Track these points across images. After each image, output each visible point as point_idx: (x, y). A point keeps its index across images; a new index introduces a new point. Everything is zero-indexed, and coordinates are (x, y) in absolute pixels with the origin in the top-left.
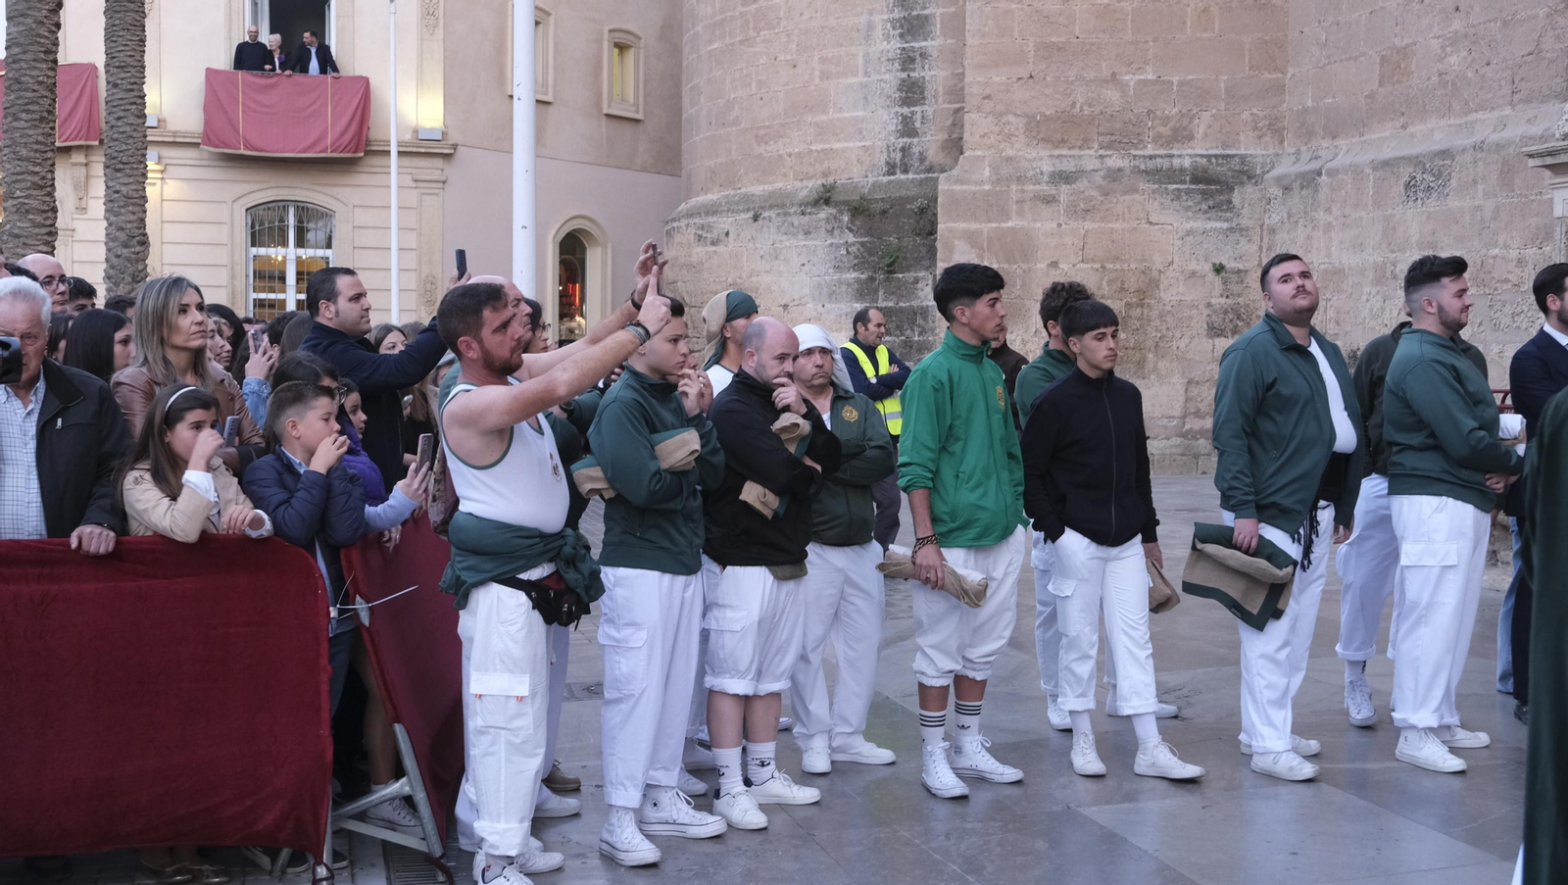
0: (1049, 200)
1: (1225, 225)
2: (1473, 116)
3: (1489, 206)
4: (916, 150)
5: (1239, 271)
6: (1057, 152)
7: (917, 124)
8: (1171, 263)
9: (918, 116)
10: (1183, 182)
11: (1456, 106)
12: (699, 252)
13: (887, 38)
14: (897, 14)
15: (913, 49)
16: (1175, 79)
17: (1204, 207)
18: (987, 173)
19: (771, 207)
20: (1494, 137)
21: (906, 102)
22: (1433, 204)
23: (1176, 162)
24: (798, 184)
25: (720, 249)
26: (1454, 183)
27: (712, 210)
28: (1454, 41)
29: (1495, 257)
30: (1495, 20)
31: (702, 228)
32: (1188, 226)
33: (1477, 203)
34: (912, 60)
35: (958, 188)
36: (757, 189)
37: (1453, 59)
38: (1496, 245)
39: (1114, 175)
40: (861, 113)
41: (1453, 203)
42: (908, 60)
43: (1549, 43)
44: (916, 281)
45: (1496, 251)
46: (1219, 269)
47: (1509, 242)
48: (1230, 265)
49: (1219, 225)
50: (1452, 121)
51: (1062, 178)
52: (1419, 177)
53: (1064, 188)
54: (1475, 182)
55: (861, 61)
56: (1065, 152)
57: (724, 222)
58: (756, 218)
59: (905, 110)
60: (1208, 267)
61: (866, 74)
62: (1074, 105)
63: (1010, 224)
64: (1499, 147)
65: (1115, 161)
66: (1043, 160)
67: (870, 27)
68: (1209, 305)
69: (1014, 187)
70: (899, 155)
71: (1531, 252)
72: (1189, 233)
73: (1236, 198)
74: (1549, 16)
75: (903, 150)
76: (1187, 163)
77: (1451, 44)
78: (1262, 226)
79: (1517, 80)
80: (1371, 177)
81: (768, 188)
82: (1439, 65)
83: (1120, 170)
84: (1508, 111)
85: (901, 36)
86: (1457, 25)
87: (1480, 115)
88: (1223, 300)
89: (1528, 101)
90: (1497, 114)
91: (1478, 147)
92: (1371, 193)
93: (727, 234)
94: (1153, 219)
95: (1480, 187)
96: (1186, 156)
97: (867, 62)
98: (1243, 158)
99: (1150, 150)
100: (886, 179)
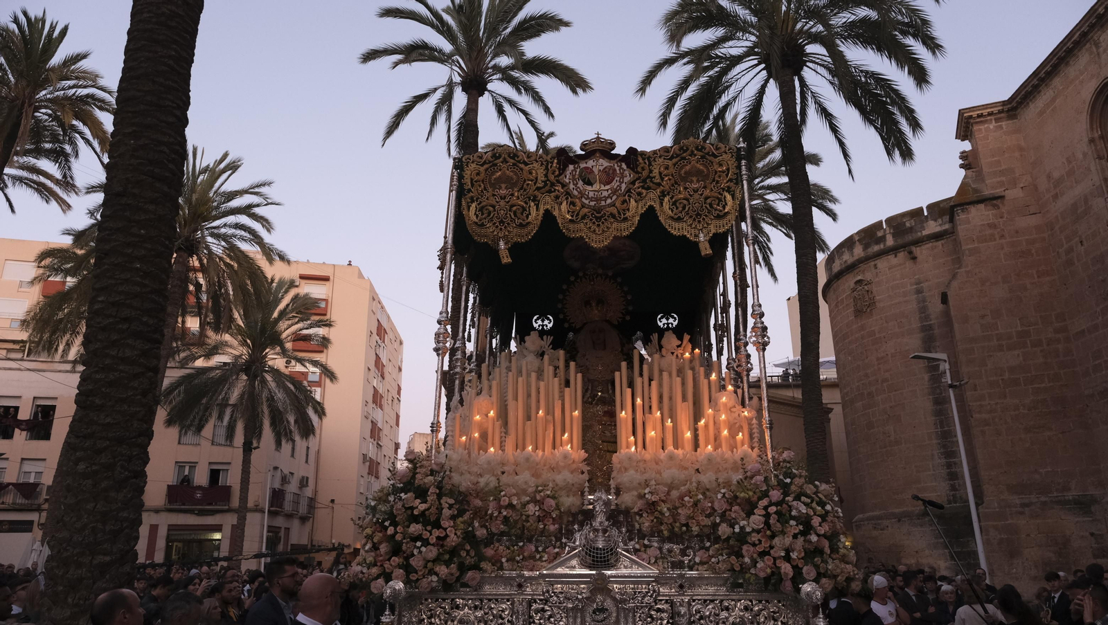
0: (1022, 513)
1: (1091, 519)
4: (958, 496)
5: (1100, 535)
6: (1021, 497)
7: (957, 487)
8: (1073, 533)
9: (957, 484)
10: (1071, 505)
12: (875, 533)
13: (940, 458)
14: (942, 450)
15: (950, 462)
16: (1059, 470)
17: (1081, 513)
18: (996, 505)
19: (905, 517)
21: (950, 480)
23: (1066, 498)
24: (913, 508)
25: (885, 532)
27: (879, 518)
31: (876, 524)
32: (1077, 520)
34: (951, 465)
35: (987, 510)
36: (897, 511)
39: (1044, 503)
40: (934, 484)
42: (949, 466)
44: (968, 541)
46: (1092, 534)
48: (1097, 532)
49: (1088, 519)
51: (1024, 505)
53: (1026, 509)
55: (931, 466)
56: (1023, 496)
57: (886, 523)
58: (899, 521)
59: (951, 482)
60: (1088, 534)
61: (934, 471)
62: (1023, 480)
63: (1009, 522)
65: (1043, 499)
66: (1016, 500)
67: (933, 455)
68: (1091, 547)
69: (1007, 509)
70: (952, 498)
72: (1077, 522)
73: (1093, 509)
75: (953, 495)
76: (1071, 498)
78: (1105, 519)
81: (902, 510)
83: (1045, 502)
85: (945, 458)
88: (1096, 545)
93: (888, 527)
94: (1063, 518)
96: (1070, 495)
97: (933, 467)
98: (1092, 495)
99: (1055, 494)
100: (948, 506)
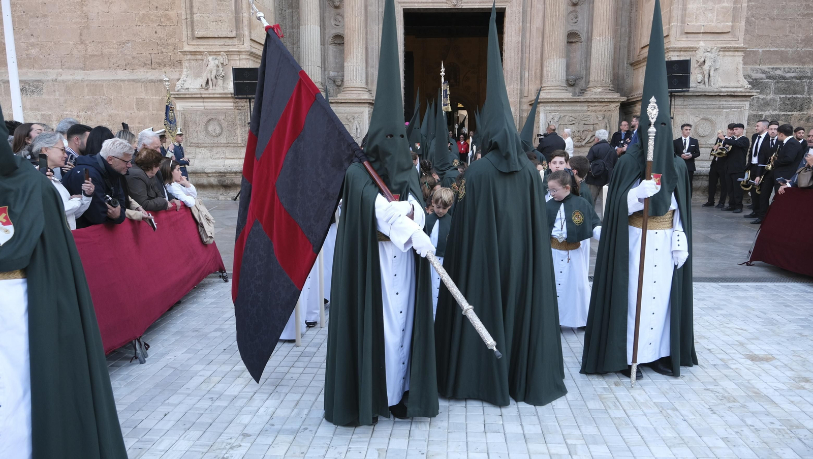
2: (45, 70)
3: (62, 99)
11: (36, 65)
20: (59, 78)
22: (35, 96)
26: (45, 90)
28: (33, 45)
29: (67, 114)
30: (51, 42)
33: (56, 98)
37: (33, 51)
38: (67, 111)
41: (45, 97)
43: (75, 52)
45: (67, 113)
47: (72, 110)
50: (35, 70)
52: (27, 87)
54: (54, 91)
64: (64, 82)
71: (82, 114)
74: (74, 44)
77: (31, 46)
79: (63, 61)
80: (3, 85)
82: (27, 52)
84: (61, 70)
86: (32, 40)
87: (48, 70)
89: (69, 68)
90: (55, 71)
91: (56, 80)
92: (3, 91)
95: (57, 93)
